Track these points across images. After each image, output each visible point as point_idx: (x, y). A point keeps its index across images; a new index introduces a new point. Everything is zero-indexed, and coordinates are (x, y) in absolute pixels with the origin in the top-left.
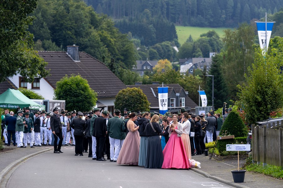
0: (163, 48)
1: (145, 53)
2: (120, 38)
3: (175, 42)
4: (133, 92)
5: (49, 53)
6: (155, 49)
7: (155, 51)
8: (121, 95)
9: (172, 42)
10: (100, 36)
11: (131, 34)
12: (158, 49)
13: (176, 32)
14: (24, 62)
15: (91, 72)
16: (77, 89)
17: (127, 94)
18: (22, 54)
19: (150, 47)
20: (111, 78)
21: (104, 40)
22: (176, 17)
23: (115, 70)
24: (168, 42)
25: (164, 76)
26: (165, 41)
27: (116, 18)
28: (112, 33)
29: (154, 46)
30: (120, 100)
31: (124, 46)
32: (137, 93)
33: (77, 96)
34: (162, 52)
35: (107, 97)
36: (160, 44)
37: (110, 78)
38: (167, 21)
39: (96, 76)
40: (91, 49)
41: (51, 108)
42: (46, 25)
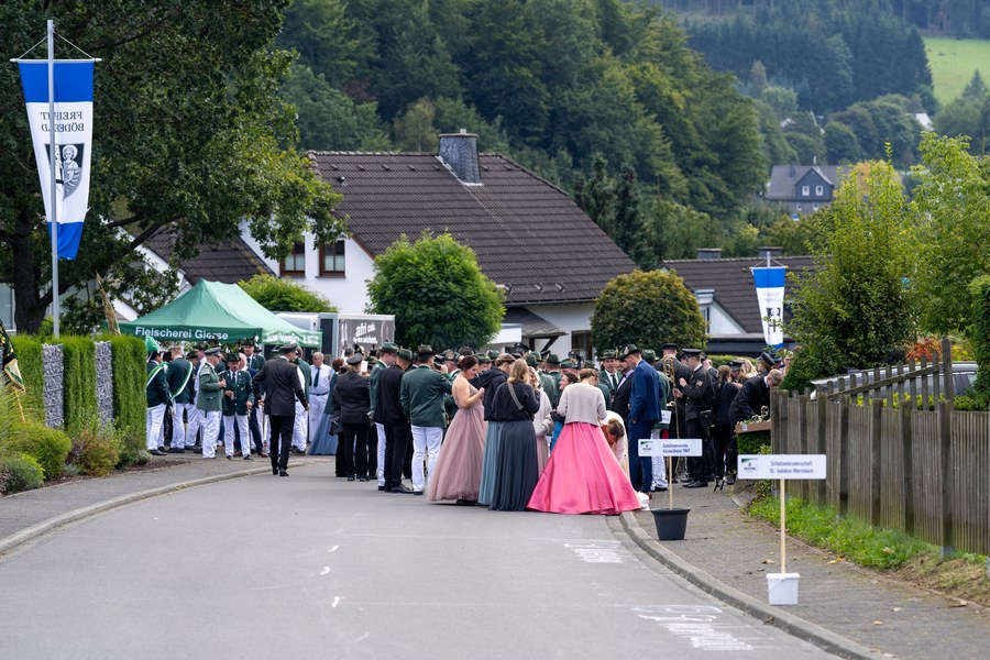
0: (876, 120)
1: (811, 139)
2: (707, 89)
3: (922, 96)
4: (652, 286)
5: (381, 160)
6: (847, 123)
7: (847, 129)
8: (613, 295)
9: (910, 97)
10: (636, 81)
11: (763, 68)
12: (858, 124)
13: (927, 61)
14: (257, 195)
15: (517, 219)
16: (438, 277)
17: (632, 292)
18: (253, 172)
19: (831, 116)
20: (587, 240)
21: (647, 95)
22: (929, 7)
23: (635, 207)
24: (897, 96)
25: (808, 228)
26: (884, 94)
27: (711, 13)
28: (679, 70)
29: (844, 114)
30: (609, 313)
31: (720, 115)
32: (664, 287)
33: (437, 301)
34: (872, 133)
35: (568, 304)
36: (865, 107)
37: (582, 240)
38: (895, 20)
39: (533, 234)
40: (600, 128)
41: (343, 341)
42: (444, 45)
